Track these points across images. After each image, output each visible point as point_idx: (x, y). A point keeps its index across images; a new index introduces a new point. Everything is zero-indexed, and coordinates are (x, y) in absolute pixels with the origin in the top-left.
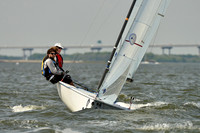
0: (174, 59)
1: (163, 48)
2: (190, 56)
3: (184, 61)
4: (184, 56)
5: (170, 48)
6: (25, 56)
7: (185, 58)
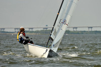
0: (78, 33)
1: (74, 28)
2: (85, 31)
3: (82, 33)
4: (82, 31)
5: (76, 28)
6: (16, 32)
7: (83, 32)
